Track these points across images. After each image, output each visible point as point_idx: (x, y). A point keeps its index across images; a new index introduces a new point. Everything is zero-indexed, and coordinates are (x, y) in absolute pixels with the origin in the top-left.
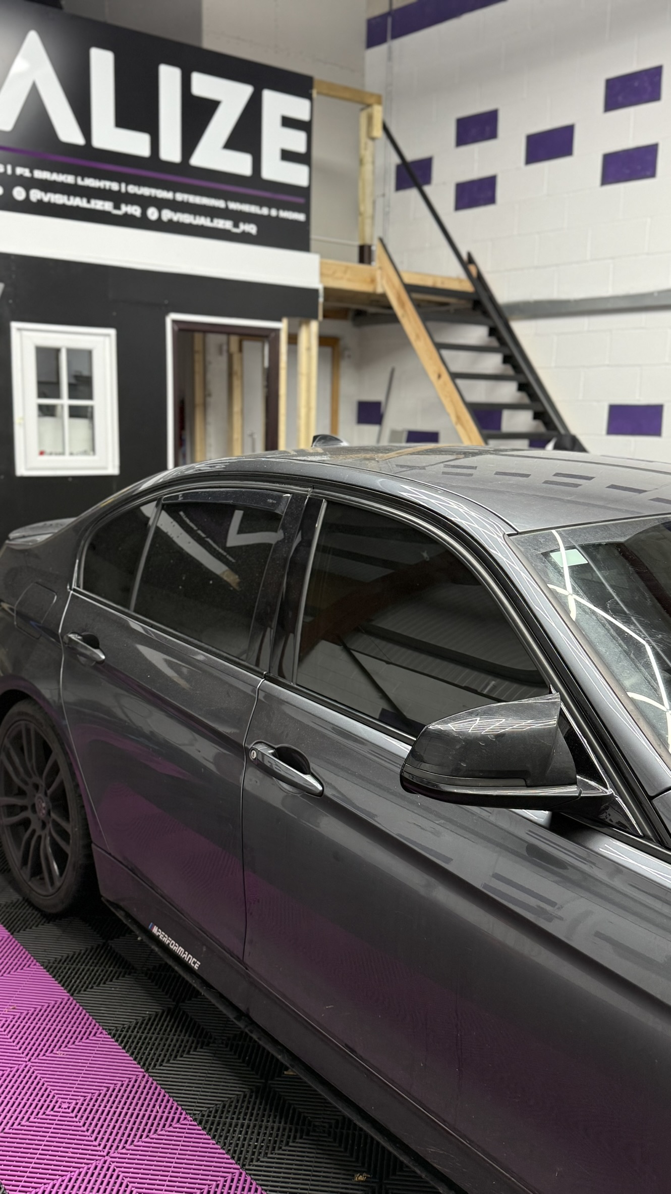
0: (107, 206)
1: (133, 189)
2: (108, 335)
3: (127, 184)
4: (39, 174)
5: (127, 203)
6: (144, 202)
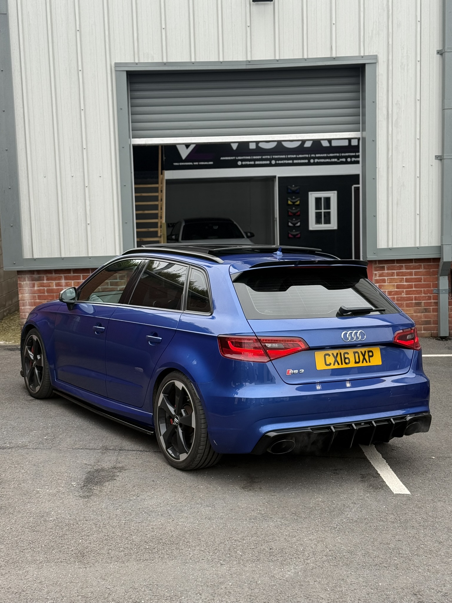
0: (336, 160)
1: (343, 154)
2: (335, 193)
3: (341, 153)
4: (317, 155)
5: (341, 158)
6: (346, 157)
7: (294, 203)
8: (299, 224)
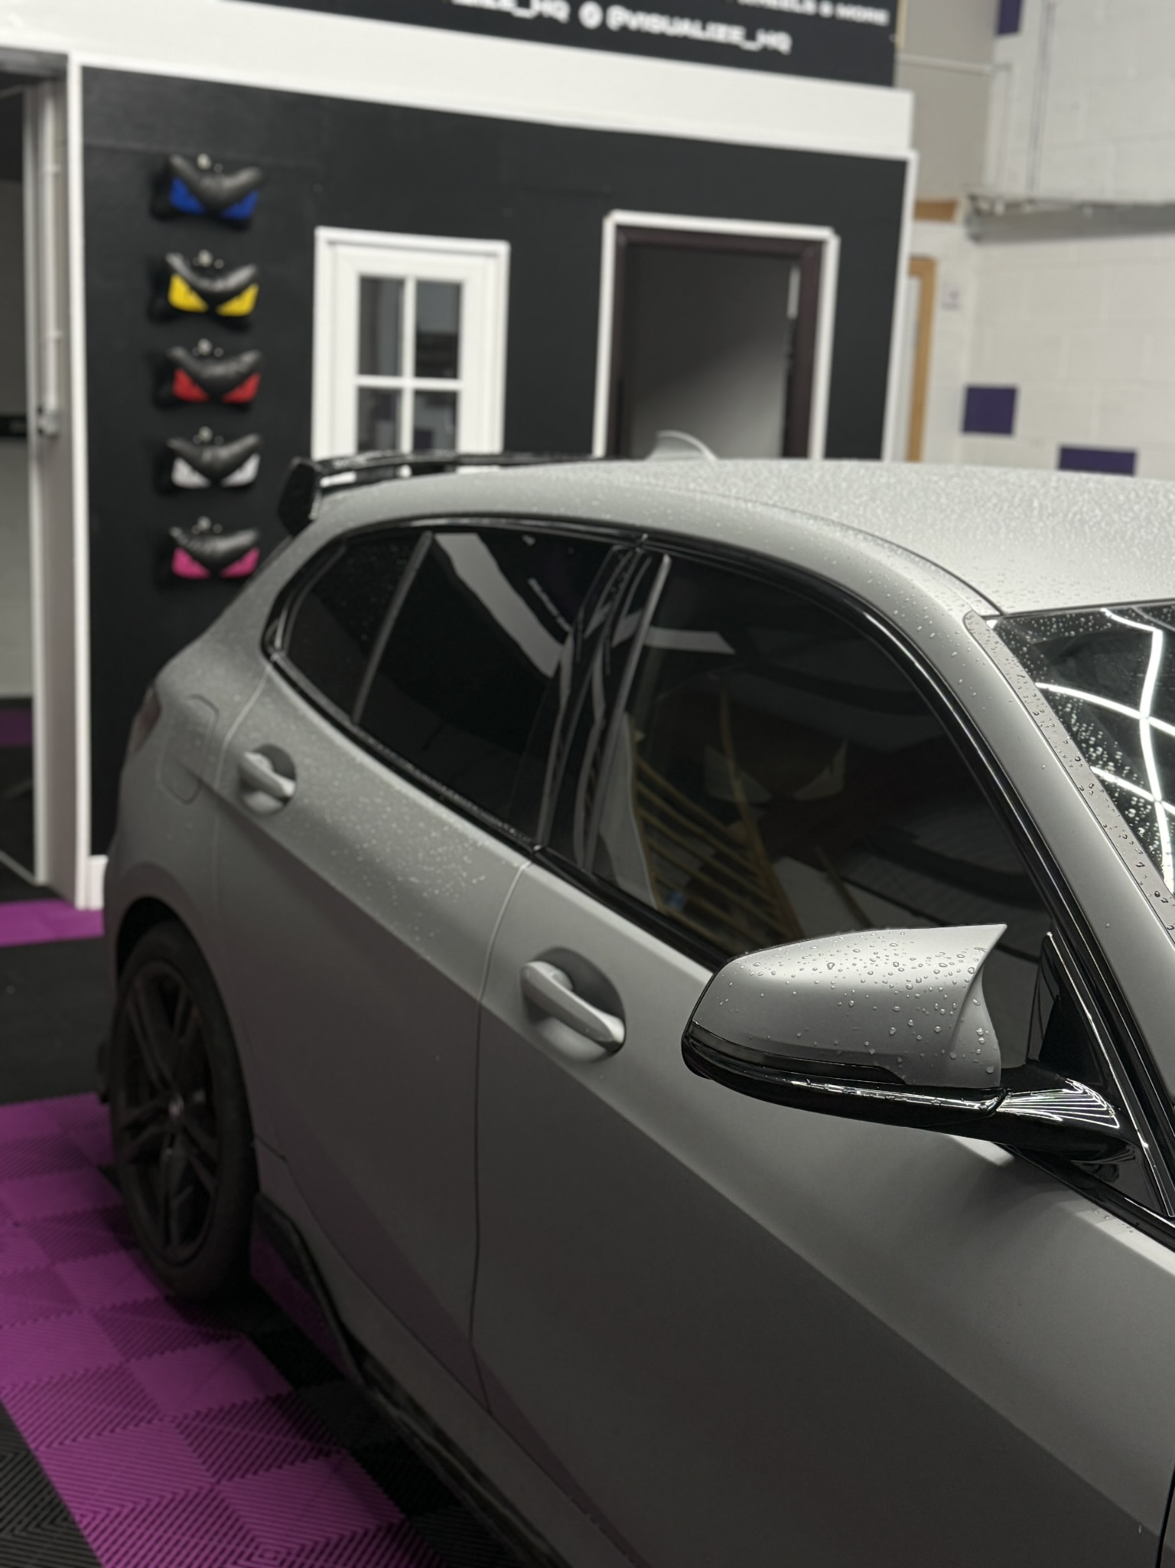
0: (506, 2)
7: (214, 300)
8: (248, 472)
